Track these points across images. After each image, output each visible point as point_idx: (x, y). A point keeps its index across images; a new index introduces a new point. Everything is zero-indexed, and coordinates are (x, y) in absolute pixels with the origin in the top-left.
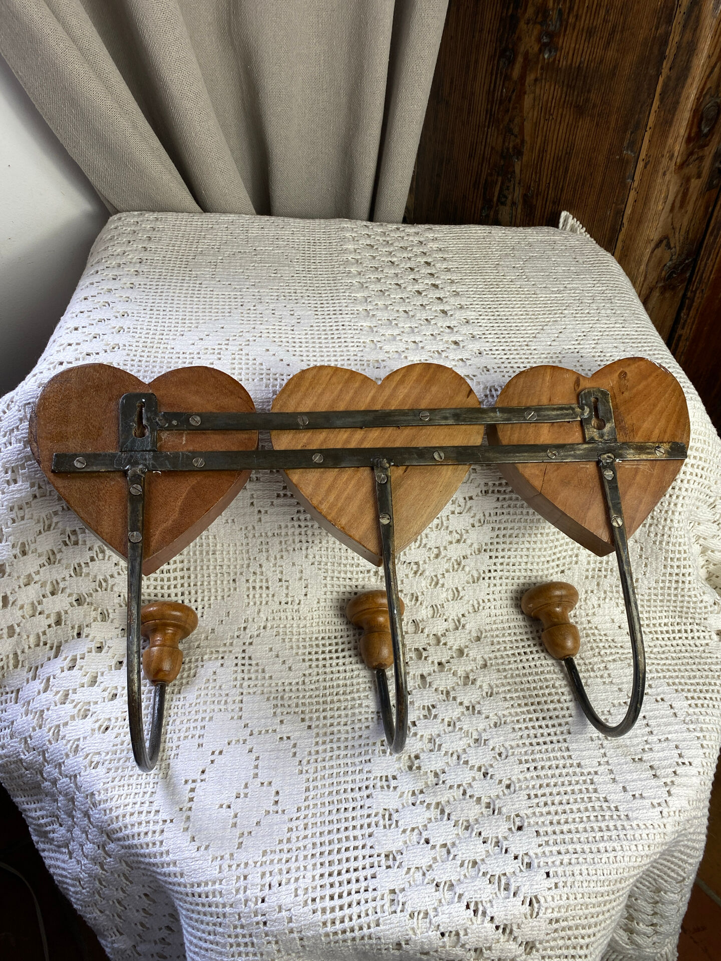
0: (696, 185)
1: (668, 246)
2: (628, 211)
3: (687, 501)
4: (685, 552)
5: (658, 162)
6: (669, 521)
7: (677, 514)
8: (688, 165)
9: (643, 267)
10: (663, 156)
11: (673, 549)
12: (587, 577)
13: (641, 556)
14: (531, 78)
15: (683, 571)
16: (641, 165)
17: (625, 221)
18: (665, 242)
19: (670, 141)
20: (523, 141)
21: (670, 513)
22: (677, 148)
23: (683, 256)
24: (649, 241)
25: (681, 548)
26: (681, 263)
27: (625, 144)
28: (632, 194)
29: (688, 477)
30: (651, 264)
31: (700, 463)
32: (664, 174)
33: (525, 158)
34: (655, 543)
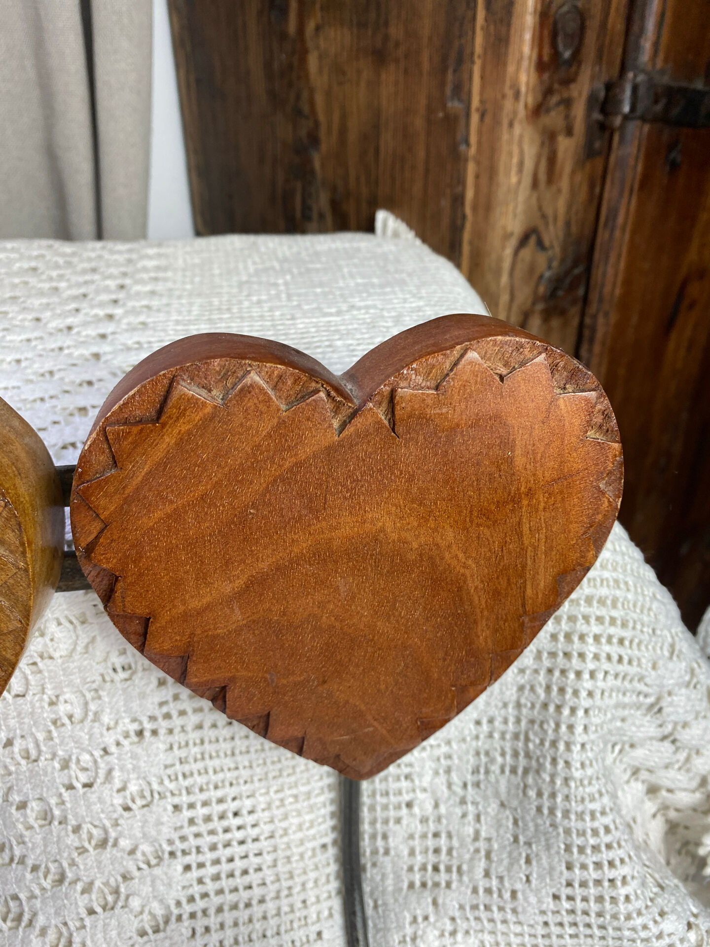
0: (567, 147)
1: (540, 244)
2: (470, 194)
3: (596, 719)
4: (607, 830)
5: (498, 107)
6: (561, 764)
7: (576, 748)
8: (548, 111)
9: (505, 279)
10: (504, 96)
11: (580, 825)
12: (411, 886)
13: (516, 840)
14: (311, 26)
15: (612, 874)
16: (475, 118)
17: (468, 210)
18: (533, 240)
19: (511, 69)
20: (317, 124)
21: (562, 746)
22: (523, 78)
23: (569, 262)
24: (507, 236)
25: (596, 824)
26: (567, 273)
27: (448, 90)
28: (471, 169)
29: (591, 665)
30: (518, 274)
31: (612, 630)
32: (511, 125)
33: (324, 147)
34: (539, 809)
